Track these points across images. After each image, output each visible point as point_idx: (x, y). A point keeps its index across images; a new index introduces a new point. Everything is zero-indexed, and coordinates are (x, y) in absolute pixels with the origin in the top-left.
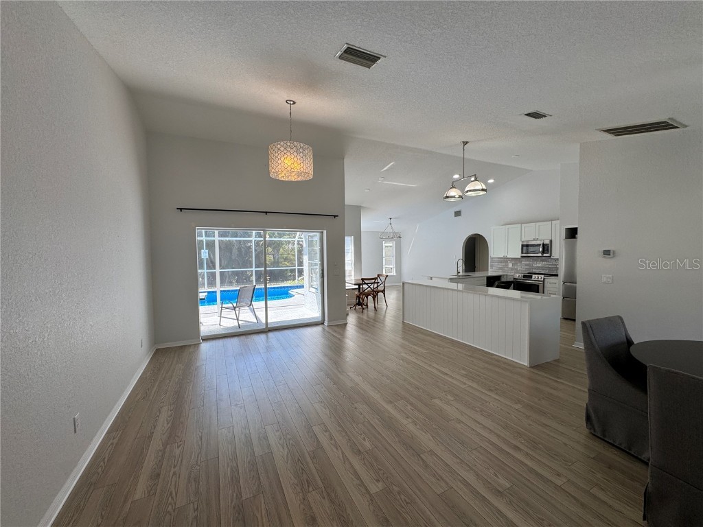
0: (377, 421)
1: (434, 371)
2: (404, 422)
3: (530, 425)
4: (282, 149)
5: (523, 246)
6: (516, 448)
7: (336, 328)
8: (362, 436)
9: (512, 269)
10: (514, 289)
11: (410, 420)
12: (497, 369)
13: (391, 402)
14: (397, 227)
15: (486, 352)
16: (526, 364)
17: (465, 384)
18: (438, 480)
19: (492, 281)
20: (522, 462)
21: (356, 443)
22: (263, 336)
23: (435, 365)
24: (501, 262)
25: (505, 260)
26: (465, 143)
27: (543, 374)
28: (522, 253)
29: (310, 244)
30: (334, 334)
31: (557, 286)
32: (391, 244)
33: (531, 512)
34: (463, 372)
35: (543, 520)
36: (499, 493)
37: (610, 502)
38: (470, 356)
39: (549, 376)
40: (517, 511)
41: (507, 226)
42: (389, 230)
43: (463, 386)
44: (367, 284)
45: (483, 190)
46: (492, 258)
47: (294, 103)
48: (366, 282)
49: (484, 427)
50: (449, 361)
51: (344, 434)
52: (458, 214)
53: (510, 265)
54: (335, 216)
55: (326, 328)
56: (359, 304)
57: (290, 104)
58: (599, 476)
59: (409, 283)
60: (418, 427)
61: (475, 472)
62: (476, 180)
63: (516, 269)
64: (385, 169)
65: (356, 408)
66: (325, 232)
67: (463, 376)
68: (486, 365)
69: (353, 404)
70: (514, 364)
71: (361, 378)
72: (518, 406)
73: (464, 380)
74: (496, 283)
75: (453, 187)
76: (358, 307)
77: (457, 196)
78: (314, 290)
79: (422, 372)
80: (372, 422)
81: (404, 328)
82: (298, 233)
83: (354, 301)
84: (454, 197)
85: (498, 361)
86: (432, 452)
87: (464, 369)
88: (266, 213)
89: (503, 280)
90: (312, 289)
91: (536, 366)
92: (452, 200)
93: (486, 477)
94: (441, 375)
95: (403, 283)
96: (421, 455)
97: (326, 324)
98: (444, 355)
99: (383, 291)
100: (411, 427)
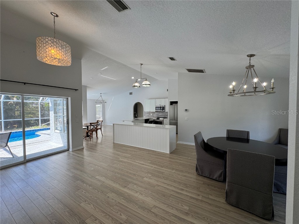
0: (123, 200)
1: (137, 164)
2: (136, 195)
3: (181, 178)
4: (50, 42)
5: (156, 107)
6: (182, 190)
7: (78, 152)
8: (119, 213)
9: (152, 116)
10: (154, 124)
11: (138, 193)
12: (160, 157)
13: (125, 187)
14: (104, 97)
15: (154, 151)
16: (168, 153)
17: (152, 167)
18: (164, 220)
19: (147, 121)
20: (187, 195)
21: (117, 219)
22: (22, 167)
23: (137, 161)
24: (148, 113)
25: (149, 113)
26: (142, 64)
27: (174, 155)
28: (156, 110)
29: (55, 105)
30: (78, 155)
31: (167, 122)
32: (99, 106)
33: (200, 216)
34: (149, 161)
35: (204, 218)
36: (187, 214)
37: (215, 199)
38: (148, 154)
39: (176, 156)
40: (196, 219)
41: (151, 100)
42: (100, 99)
43: (152, 168)
44: (93, 126)
45: (149, 85)
46: (145, 112)
47: (57, 16)
48: (92, 124)
49: (168, 185)
50: (142, 158)
51: (108, 217)
52: (131, 94)
53: (151, 115)
54: (76, 90)
55: (71, 153)
56: (88, 136)
57: (54, 16)
58: (208, 190)
59: (116, 124)
60: (143, 195)
61: (175, 208)
62: (146, 80)
63: (153, 116)
64: (103, 69)
65: (108, 197)
66: (69, 98)
67: (150, 163)
68: (156, 156)
69: (106, 195)
70: (164, 153)
71: (104, 178)
72: (174, 171)
73: (150, 165)
74: (148, 122)
75: (136, 82)
76: (87, 138)
77: (138, 86)
78: (59, 131)
79: (133, 166)
80: (120, 202)
81: (114, 145)
82: (41, 98)
83: (85, 134)
84: (137, 86)
85: (158, 153)
86: (155, 207)
87: (149, 160)
88: (25, 83)
89: (150, 120)
90: (56, 131)
91: (171, 153)
92: (136, 87)
93: (179, 209)
94: (141, 165)
95: (113, 124)
96: (152, 210)
97: (71, 150)
98: (138, 155)
99: (101, 129)
100: (140, 197)
